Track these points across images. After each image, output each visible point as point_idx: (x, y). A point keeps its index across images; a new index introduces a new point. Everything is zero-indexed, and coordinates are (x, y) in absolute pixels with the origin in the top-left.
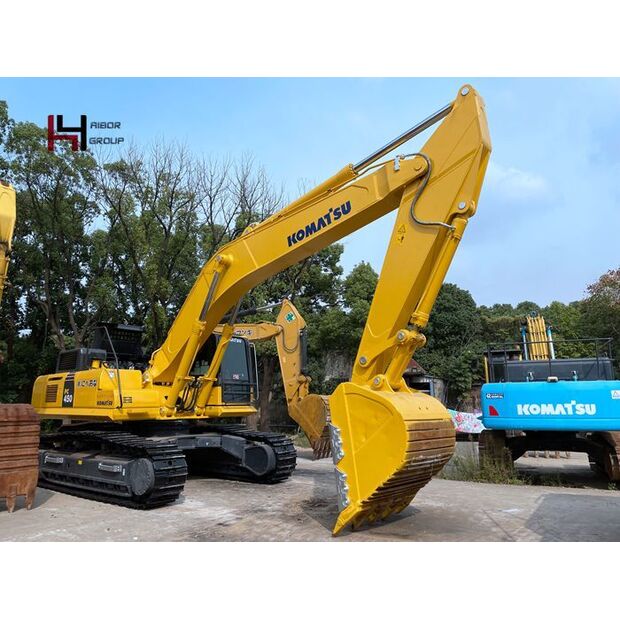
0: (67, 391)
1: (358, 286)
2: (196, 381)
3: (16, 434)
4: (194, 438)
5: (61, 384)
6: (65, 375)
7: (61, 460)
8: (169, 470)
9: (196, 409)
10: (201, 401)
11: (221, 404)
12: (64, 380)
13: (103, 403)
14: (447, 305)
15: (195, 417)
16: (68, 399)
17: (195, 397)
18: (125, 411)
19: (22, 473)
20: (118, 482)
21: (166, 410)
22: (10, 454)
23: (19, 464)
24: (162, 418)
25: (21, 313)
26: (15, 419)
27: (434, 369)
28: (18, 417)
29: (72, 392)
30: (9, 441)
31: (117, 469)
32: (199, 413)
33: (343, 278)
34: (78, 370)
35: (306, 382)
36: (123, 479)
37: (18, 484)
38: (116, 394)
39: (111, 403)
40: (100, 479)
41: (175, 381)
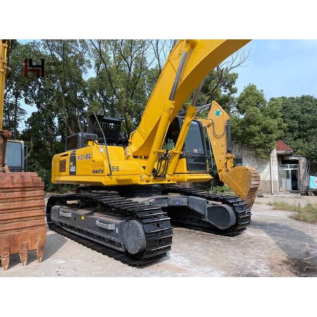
0: (71, 163)
1: (251, 98)
2: (167, 154)
3: (23, 199)
4: (167, 198)
5: (67, 158)
6: (70, 152)
7: (69, 215)
8: (158, 232)
9: (167, 176)
10: (170, 170)
11: (187, 172)
12: (69, 156)
13: (96, 172)
14: (308, 109)
15: (166, 182)
16: (73, 169)
17: (166, 168)
18: (114, 178)
19: (31, 232)
20: (113, 238)
21: (145, 177)
22: (19, 216)
23: (28, 224)
24: (143, 183)
25: (55, 127)
26: (20, 186)
27: (299, 151)
28: (23, 183)
29: (75, 164)
30: (17, 204)
31: (110, 227)
32: (170, 179)
33: (236, 96)
34: (78, 149)
35: (232, 157)
36: (117, 236)
37: (29, 241)
38: (106, 164)
39: (103, 171)
40: (98, 233)
41: (152, 153)
